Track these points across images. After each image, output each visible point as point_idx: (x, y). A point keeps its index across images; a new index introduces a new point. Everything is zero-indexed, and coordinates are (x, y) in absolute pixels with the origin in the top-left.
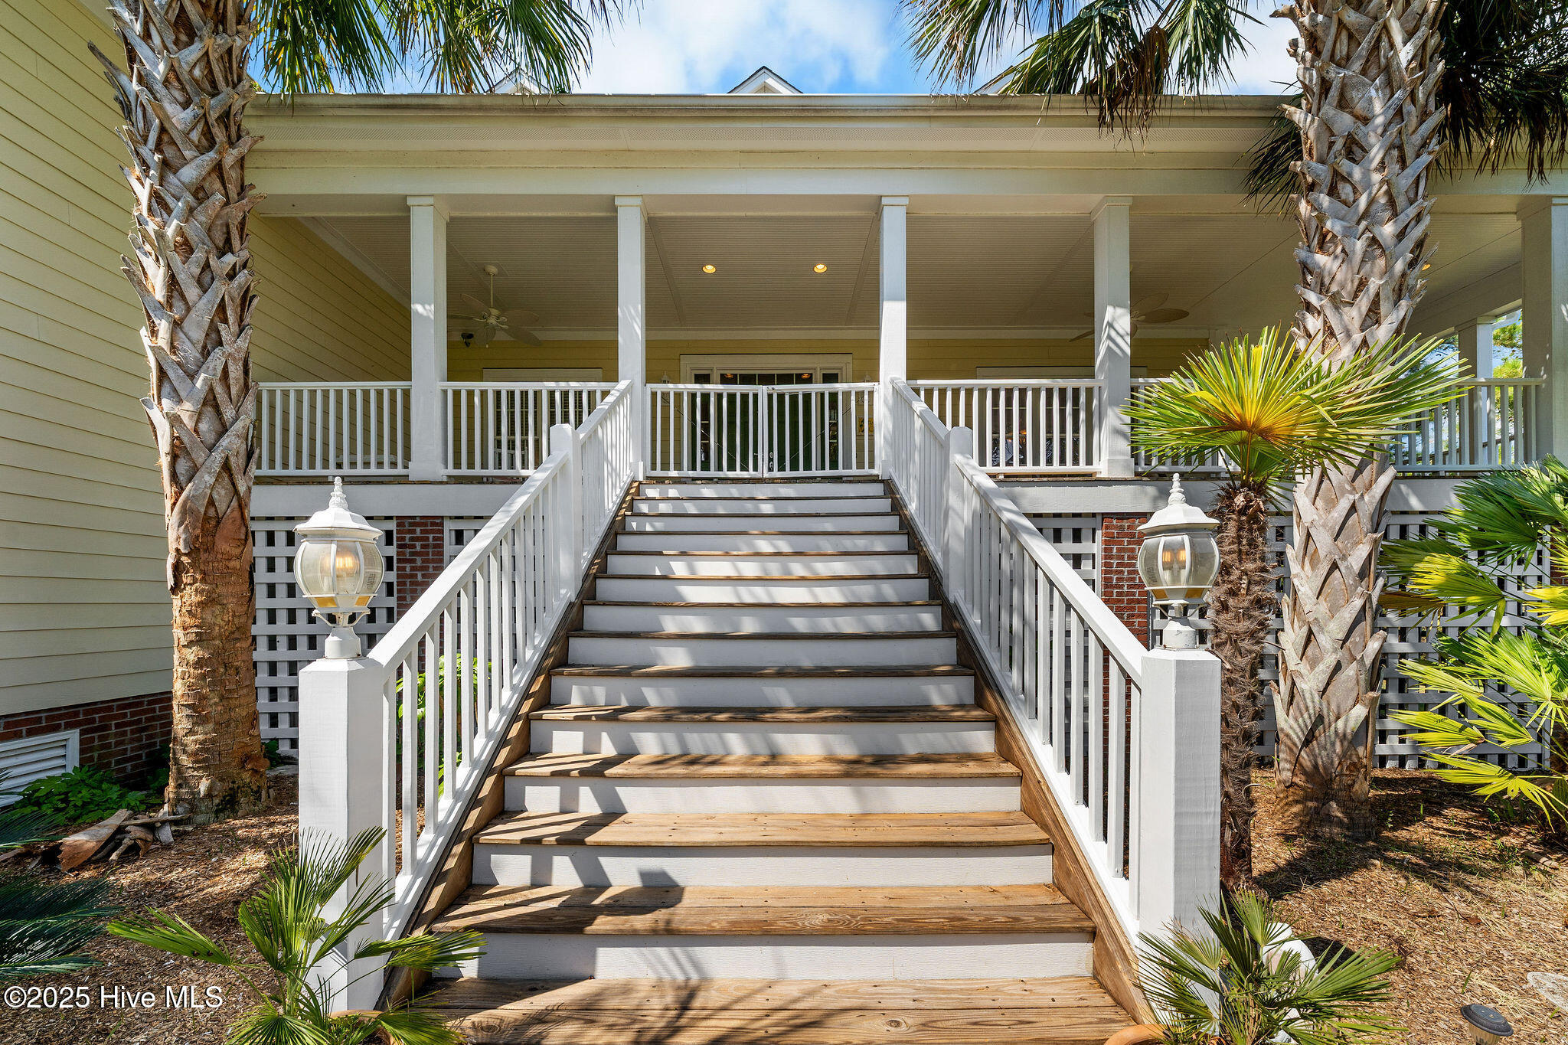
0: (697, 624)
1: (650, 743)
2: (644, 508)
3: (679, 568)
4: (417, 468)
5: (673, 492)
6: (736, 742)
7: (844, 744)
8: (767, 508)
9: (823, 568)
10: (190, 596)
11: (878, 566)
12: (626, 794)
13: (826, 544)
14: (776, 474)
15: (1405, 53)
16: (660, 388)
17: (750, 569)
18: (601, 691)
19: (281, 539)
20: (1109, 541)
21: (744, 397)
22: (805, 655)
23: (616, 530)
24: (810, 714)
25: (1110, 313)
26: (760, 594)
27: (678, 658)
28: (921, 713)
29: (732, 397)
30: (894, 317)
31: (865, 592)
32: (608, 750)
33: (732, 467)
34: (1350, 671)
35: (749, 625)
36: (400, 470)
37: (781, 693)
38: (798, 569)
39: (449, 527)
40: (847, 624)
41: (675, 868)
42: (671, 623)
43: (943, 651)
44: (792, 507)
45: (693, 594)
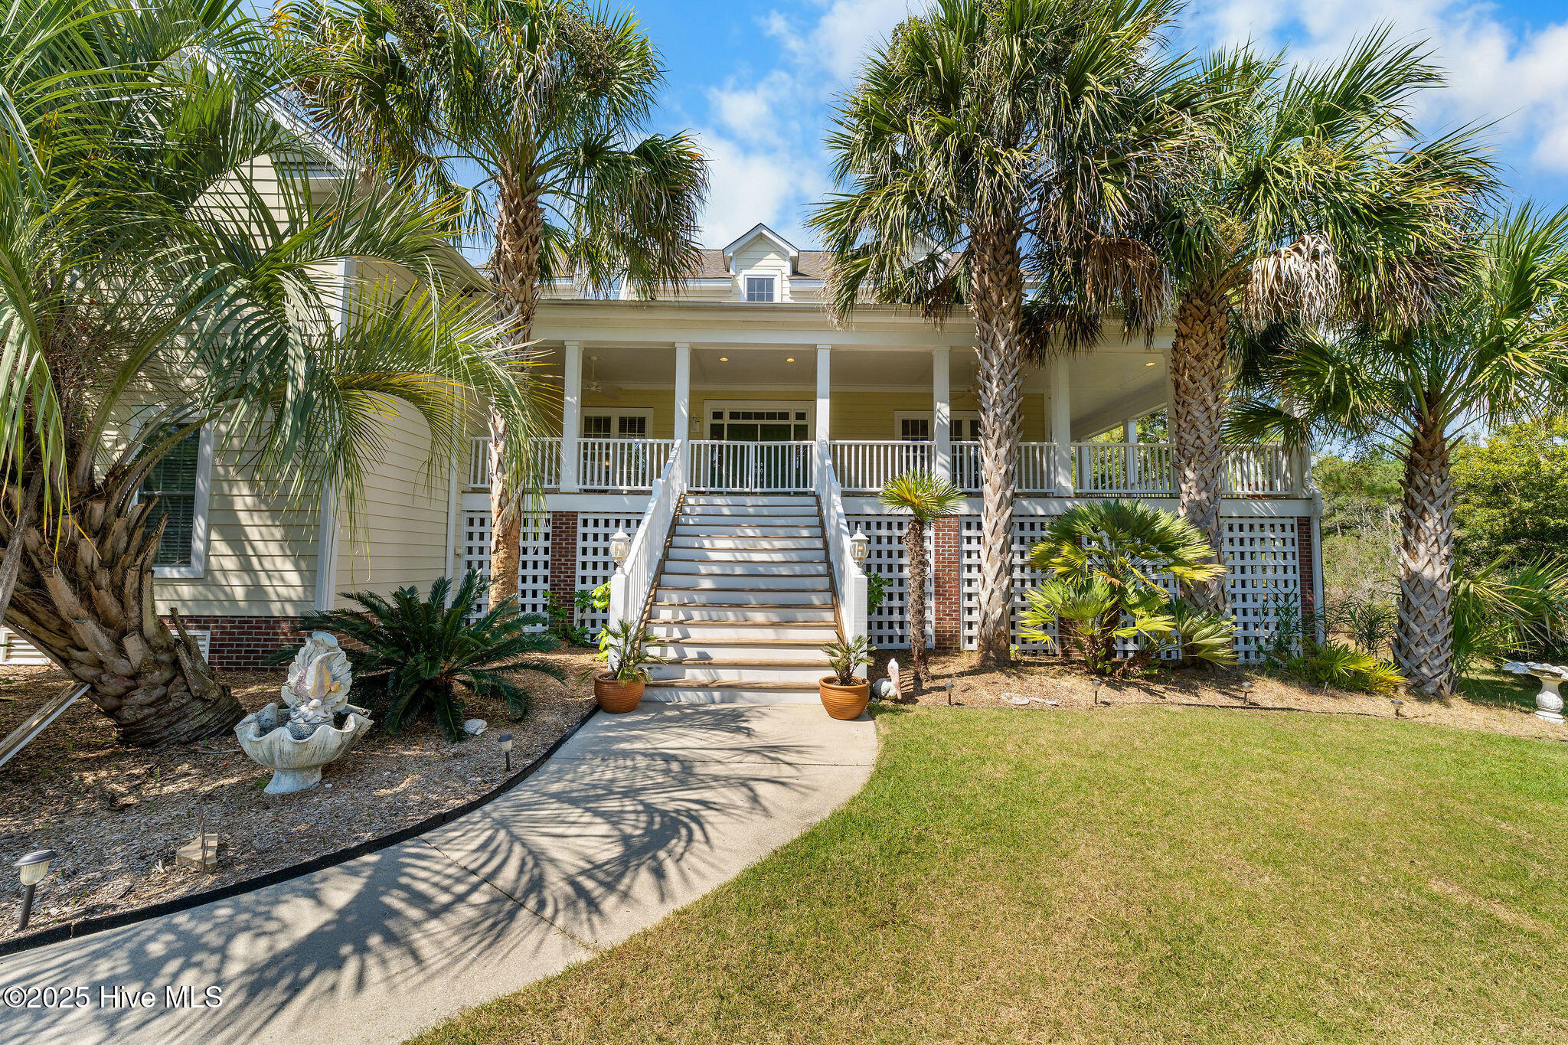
0: (716, 570)
1: (697, 615)
2: (688, 510)
3: (707, 543)
4: (564, 486)
5: (702, 501)
6: (731, 616)
7: (774, 617)
8: (751, 510)
9: (778, 544)
10: (501, 554)
11: (804, 543)
12: (690, 630)
13: (781, 532)
14: (758, 490)
15: (1003, 345)
16: (696, 442)
17: (739, 544)
18: (675, 598)
19: (477, 522)
20: (938, 529)
21: (742, 447)
22: (761, 583)
23: (675, 523)
24: (763, 607)
25: (939, 405)
26: (745, 556)
27: (707, 584)
28: (810, 606)
29: (735, 447)
30: (823, 408)
31: (794, 556)
32: (681, 617)
33: (734, 486)
34: (997, 593)
35: (738, 570)
36: (553, 486)
37: (752, 598)
38: (765, 544)
39: (580, 517)
40: (784, 571)
41: (709, 651)
42: (703, 569)
43: (824, 583)
44: (765, 511)
45: (714, 556)
